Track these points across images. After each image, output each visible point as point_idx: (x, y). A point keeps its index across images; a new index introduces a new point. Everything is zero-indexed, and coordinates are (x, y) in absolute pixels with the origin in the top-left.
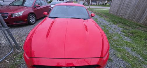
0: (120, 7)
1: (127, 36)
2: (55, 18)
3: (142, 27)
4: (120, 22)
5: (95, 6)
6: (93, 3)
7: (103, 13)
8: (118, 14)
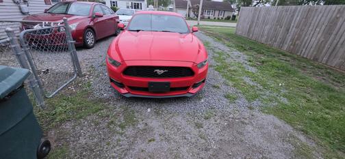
0: (253, 22)
1: (252, 66)
2: (138, 31)
3: (284, 55)
4: (251, 49)
5: (211, 20)
6: (206, 16)
7: (223, 33)
8: (251, 35)
